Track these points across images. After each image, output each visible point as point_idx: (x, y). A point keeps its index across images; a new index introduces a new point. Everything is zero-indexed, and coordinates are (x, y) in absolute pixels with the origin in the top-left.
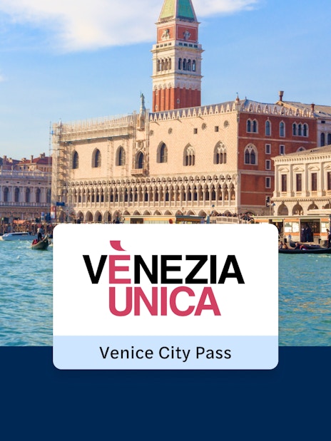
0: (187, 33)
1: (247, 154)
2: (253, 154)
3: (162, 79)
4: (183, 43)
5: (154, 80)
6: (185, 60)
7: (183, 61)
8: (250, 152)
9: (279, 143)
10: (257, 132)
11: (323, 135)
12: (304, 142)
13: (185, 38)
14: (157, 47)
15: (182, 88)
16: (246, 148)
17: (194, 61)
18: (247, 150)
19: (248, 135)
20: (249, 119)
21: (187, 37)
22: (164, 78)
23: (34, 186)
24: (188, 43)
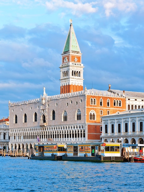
0: (76, 58)
1: (91, 115)
2: (94, 115)
3: (64, 81)
4: (74, 63)
5: (61, 81)
6: (75, 71)
7: (74, 72)
8: (92, 114)
9: (107, 110)
10: (96, 105)
11: (129, 106)
12: (119, 109)
13: (75, 61)
14: (62, 65)
15: (74, 85)
16: (90, 112)
17: (79, 72)
18: (91, 113)
19: (91, 106)
20: (92, 98)
21: (76, 60)
22: (65, 80)
23: (2, 132)
24: (76, 63)
